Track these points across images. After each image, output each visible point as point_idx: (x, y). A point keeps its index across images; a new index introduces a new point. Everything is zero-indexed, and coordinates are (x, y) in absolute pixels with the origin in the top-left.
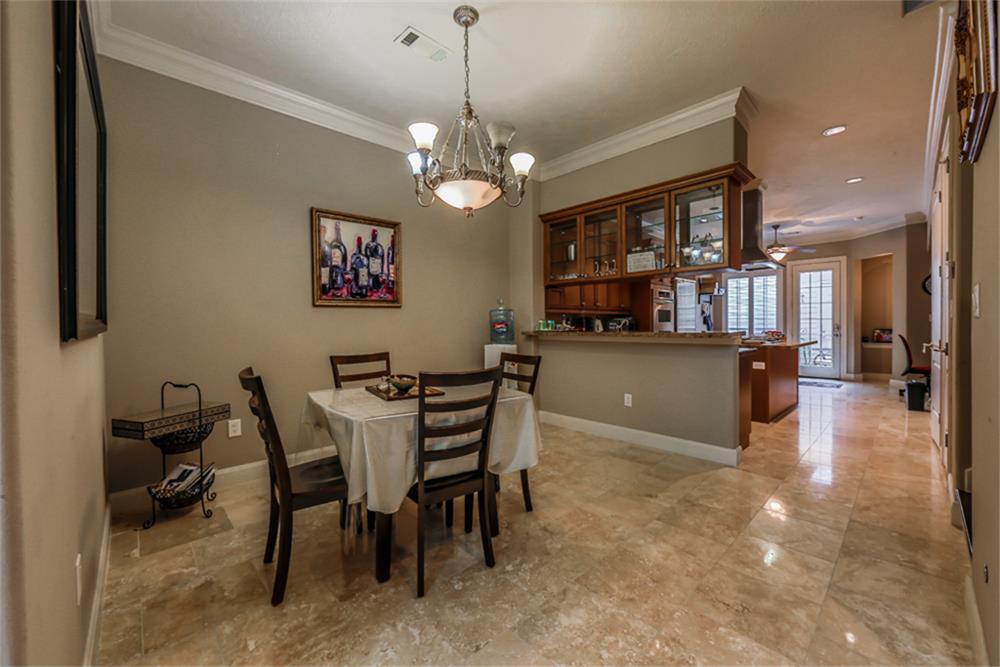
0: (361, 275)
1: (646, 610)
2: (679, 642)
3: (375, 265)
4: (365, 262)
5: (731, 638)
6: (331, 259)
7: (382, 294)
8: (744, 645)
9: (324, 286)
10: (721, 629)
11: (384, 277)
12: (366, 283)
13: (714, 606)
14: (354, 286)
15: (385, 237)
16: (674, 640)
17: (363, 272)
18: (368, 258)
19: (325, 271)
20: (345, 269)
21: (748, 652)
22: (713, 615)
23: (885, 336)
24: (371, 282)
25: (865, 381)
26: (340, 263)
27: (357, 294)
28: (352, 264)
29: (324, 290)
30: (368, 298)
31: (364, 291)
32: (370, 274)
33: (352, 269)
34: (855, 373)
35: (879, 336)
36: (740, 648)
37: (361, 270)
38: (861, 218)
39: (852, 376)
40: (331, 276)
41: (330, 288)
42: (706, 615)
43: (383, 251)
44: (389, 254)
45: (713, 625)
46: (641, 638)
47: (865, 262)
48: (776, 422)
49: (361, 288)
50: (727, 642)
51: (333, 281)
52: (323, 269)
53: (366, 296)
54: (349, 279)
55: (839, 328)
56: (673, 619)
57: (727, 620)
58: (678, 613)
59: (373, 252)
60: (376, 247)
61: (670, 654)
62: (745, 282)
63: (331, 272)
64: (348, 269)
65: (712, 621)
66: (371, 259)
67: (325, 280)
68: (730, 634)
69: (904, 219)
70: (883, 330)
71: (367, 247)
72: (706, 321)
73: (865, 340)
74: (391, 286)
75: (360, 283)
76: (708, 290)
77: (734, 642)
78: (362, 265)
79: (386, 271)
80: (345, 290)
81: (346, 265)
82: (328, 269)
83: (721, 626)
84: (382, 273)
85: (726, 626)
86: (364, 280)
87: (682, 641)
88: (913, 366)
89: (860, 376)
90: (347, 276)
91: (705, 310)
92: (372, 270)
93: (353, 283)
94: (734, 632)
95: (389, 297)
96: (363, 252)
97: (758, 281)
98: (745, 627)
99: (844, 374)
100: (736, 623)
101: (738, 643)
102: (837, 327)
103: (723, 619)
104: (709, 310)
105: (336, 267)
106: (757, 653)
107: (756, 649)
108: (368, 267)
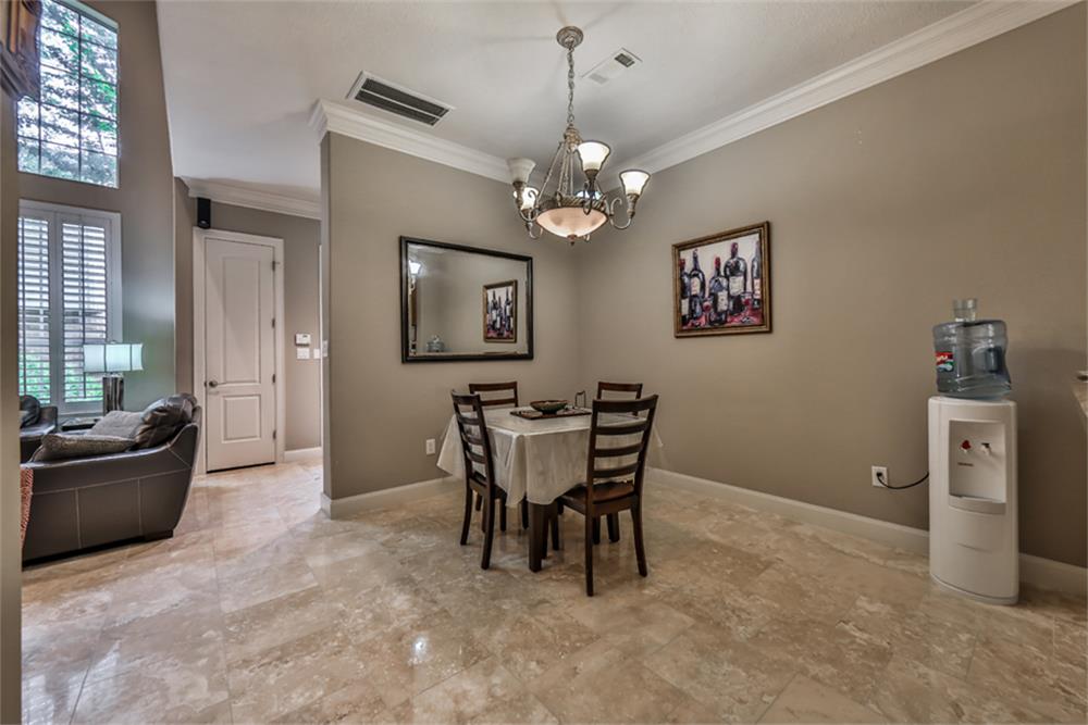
0: (719, 300)
1: (381, 645)
2: (335, 654)
3: (736, 285)
4: (724, 283)
5: (307, 694)
6: (690, 290)
7: (746, 316)
8: (293, 701)
9: (684, 317)
10: (321, 693)
11: (748, 297)
12: (725, 308)
13: (350, 703)
14: (713, 313)
15: (748, 248)
16: (340, 652)
17: (723, 295)
18: (727, 277)
19: (685, 304)
20: (703, 297)
21: (285, 699)
22: (340, 695)
24: (731, 306)
26: (698, 291)
27: (716, 321)
28: (711, 289)
29: (684, 321)
30: (727, 325)
31: (723, 317)
32: (730, 297)
33: (711, 294)
36: (294, 695)
37: (720, 294)
40: (690, 307)
41: (690, 319)
42: (344, 689)
43: (745, 265)
44: (753, 267)
45: (331, 688)
46: (357, 633)
49: (719, 314)
50: (307, 690)
51: (692, 311)
52: (683, 301)
53: (726, 322)
54: (707, 307)
56: (359, 660)
57: (326, 705)
58: (362, 667)
59: (734, 270)
60: (737, 263)
61: (330, 644)
63: (690, 302)
64: (707, 295)
65: (334, 691)
66: (731, 279)
67: (685, 310)
68: (311, 696)
71: (726, 266)
74: (756, 306)
75: (719, 309)
77: (302, 695)
78: (721, 289)
79: (749, 289)
80: (703, 320)
81: (704, 293)
82: (687, 300)
83: (325, 695)
84: (745, 292)
85: (320, 698)
86: (724, 304)
87: (334, 657)
90: (706, 304)
92: (732, 292)
93: (712, 310)
94: (309, 702)
95: (755, 320)
96: (722, 273)
98: (306, 716)
100: (317, 711)
101: (298, 697)
103: (329, 701)
105: (695, 296)
106: (279, 707)
107: (281, 709)
108: (728, 289)
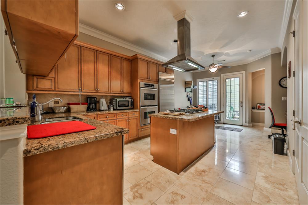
23: (262, 107)
25: (253, 127)
34: (249, 123)
35: (259, 107)
38: (250, 51)
39: (247, 124)
47: (253, 74)
48: (185, 172)
55: (242, 103)
62: (205, 83)
69: (270, 51)
70: (261, 104)
72: (189, 100)
73: (253, 108)
76: (189, 86)
88: (275, 123)
89: (251, 124)
91: (188, 95)
97: (210, 83)
99: (244, 124)
102: (241, 103)
104: (191, 95)
